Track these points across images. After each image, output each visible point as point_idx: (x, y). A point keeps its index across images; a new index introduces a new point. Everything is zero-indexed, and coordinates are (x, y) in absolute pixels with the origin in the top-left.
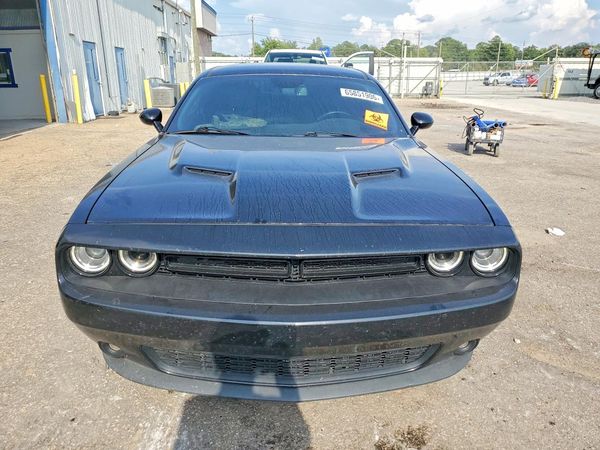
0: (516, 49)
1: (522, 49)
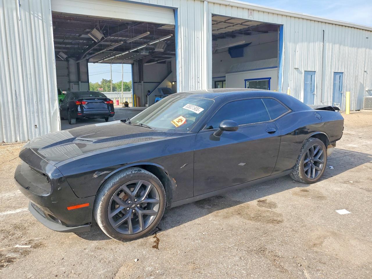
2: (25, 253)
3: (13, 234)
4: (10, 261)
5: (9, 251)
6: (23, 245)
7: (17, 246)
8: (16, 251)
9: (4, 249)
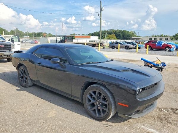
0: (23, 33)
1: (25, 33)
2: (165, 109)
3: (164, 117)
4: (172, 109)
5: (171, 112)
6: (164, 111)
7: (166, 112)
8: (168, 111)
9: (172, 114)
